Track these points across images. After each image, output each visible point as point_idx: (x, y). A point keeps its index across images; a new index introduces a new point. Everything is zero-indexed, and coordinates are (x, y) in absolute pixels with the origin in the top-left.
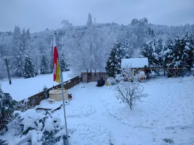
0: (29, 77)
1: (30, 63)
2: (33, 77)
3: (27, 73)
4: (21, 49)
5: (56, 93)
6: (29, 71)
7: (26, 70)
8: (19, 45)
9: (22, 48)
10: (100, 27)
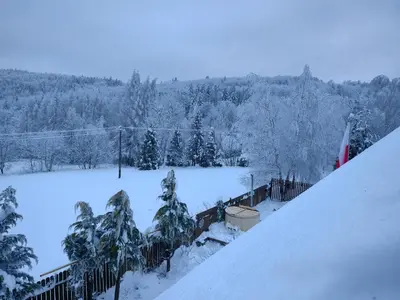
0: (148, 168)
1: (153, 142)
2: (155, 169)
3: (146, 161)
4: (137, 114)
5: (241, 215)
6: (149, 156)
7: (144, 154)
8: (135, 107)
9: (140, 113)
10: (280, 83)
